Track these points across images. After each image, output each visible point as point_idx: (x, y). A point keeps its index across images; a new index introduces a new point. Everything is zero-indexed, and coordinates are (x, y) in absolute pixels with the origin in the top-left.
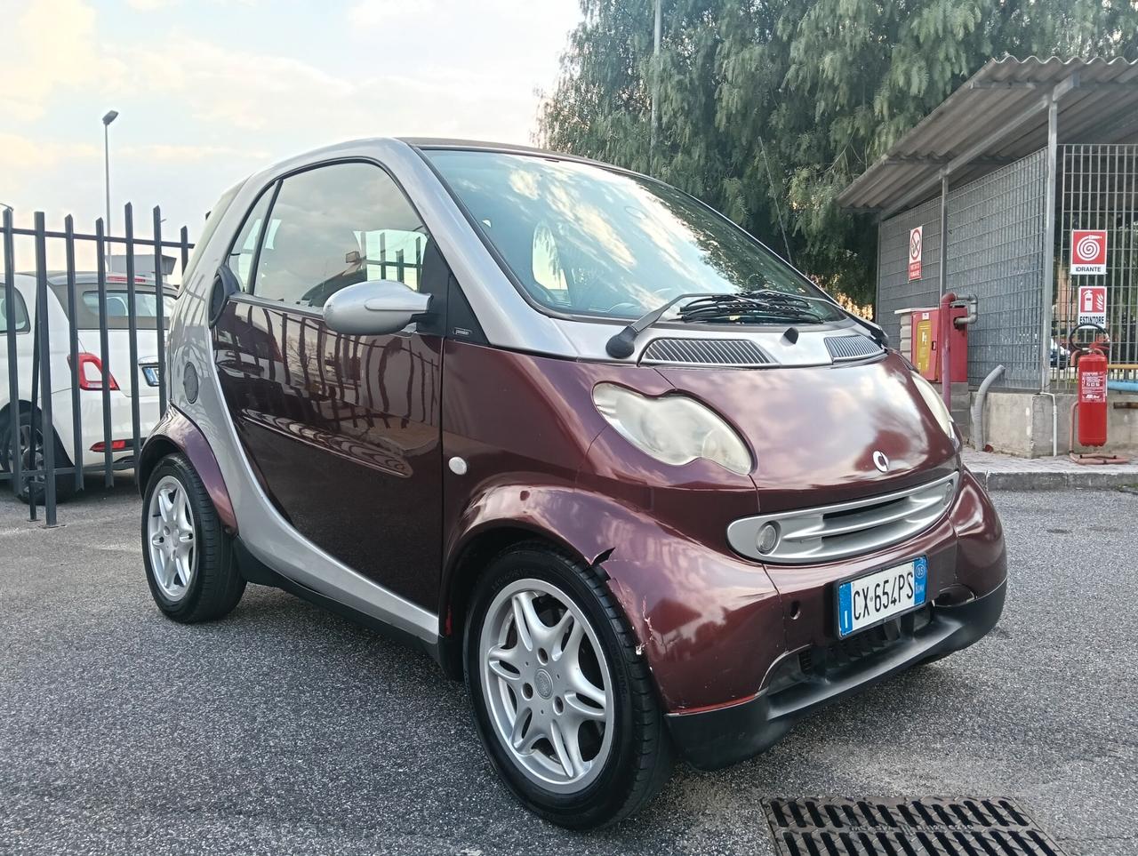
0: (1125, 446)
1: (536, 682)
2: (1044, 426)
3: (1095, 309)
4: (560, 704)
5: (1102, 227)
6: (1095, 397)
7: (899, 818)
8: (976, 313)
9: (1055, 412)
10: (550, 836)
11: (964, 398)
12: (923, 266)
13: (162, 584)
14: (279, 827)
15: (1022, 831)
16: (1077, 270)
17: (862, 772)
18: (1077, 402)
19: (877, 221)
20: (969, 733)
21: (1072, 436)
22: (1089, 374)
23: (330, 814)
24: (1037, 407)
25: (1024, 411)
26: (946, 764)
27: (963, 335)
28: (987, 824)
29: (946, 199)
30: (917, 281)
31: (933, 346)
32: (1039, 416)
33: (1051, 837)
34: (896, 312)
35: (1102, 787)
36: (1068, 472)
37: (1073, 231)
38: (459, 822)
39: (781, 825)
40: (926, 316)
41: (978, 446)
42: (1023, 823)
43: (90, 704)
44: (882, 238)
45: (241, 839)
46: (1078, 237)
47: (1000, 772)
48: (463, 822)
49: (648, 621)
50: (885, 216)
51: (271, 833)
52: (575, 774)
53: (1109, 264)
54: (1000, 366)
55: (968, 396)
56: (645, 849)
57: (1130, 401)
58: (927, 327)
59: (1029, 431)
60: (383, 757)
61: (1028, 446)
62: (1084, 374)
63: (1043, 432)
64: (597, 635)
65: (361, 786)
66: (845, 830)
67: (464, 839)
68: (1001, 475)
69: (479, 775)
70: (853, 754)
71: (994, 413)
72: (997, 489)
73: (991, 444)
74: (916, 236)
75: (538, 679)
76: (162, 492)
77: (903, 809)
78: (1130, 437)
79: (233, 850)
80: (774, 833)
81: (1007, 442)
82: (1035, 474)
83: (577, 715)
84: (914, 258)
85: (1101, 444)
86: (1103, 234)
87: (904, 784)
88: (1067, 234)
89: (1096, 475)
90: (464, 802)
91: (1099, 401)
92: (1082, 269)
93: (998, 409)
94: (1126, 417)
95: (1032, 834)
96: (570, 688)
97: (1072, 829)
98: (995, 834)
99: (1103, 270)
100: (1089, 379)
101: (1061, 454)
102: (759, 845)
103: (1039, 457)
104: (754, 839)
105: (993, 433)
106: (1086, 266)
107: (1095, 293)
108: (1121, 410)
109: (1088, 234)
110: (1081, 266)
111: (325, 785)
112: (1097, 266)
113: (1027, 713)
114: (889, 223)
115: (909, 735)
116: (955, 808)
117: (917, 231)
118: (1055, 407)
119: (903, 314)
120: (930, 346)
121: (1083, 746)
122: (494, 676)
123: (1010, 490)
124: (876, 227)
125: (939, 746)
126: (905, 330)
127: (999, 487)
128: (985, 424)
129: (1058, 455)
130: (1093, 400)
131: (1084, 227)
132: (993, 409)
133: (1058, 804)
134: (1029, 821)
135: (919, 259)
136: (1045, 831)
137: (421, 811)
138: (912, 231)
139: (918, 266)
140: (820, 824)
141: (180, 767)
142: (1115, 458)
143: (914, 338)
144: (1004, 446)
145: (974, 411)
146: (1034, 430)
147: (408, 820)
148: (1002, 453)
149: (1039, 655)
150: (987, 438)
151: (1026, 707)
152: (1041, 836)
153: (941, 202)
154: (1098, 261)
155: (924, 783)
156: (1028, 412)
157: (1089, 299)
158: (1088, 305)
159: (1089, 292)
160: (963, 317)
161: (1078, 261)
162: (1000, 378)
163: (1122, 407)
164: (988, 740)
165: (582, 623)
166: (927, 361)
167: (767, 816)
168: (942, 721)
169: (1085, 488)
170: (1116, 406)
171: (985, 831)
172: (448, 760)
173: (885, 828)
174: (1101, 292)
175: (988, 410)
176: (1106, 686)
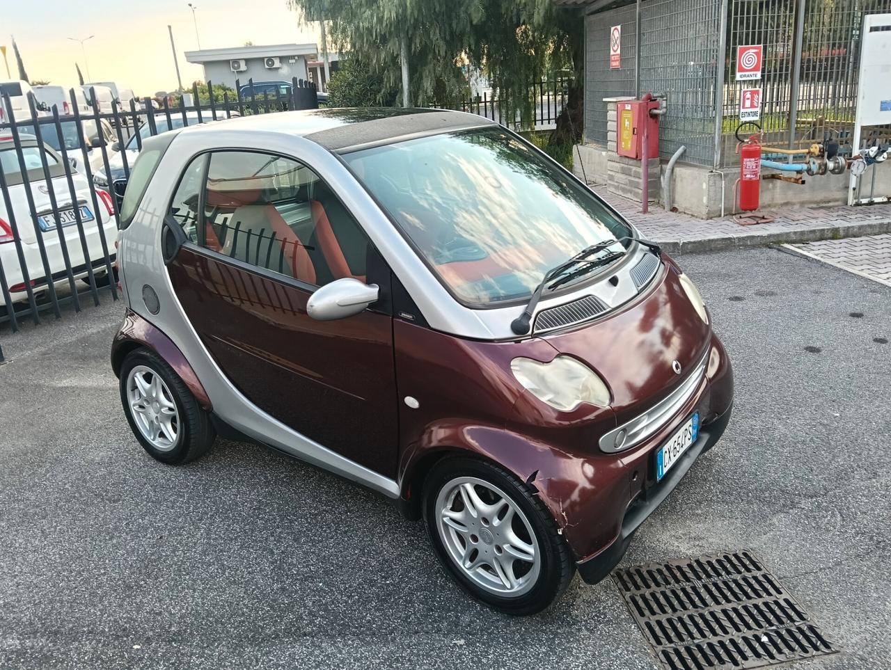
0: (769, 206)
1: (480, 534)
2: (716, 196)
3: (752, 106)
4: (499, 549)
5: (759, 43)
6: (752, 176)
7: (690, 575)
8: (666, 107)
9: (723, 185)
10: (498, 621)
11: (657, 170)
12: (623, 59)
13: (149, 438)
14: (335, 642)
15: (758, 574)
16: (741, 77)
17: (660, 540)
18: (739, 179)
19: (583, 14)
20: (715, 498)
21: (735, 202)
22: (748, 160)
23: (361, 627)
24: (711, 182)
25: (702, 184)
26: (706, 526)
27: (656, 122)
28: (739, 572)
29: (640, 6)
30: (616, 70)
31: (634, 131)
32: (712, 189)
33: (775, 576)
34: (604, 100)
35: (797, 534)
36: (735, 236)
37: (739, 47)
38: (441, 618)
39: (626, 591)
40: (628, 107)
41: (667, 208)
42: (759, 569)
43: (152, 554)
44: (587, 30)
45: (318, 656)
46: (742, 51)
47: (739, 529)
48: (443, 618)
49: (564, 514)
50: (590, 11)
51: (333, 648)
52: (512, 587)
53: (763, 71)
54: (683, 147)
55: (659, 168)
56: (555, 621)
57: (774, 173)
58: (629, 115)
59: (705, 200)
60: (372, 572)
61: (704, 211)
62: (745, 160)
63: (715, 200)
64: (526, 516)
65: (369, 600)
66: (663, 589)
67: (450, 632)
68: (690, 243)
69: (437, 578)
70: (652, 525)
71: (679, 184)
72: (687, 253)
73: (676, 206)
74: (616, 32)
75: (481, 533)
76: (137, 374)
77: (690, 566)
78: (773, 199)
79: (317, 666)
80: (624, 597)
81: (688, 206)
82: (712, 240)
83: (511, 557)
84: (615, 51)
85: (755, 209)
86: (759, 48)
87: (686, 546)
88: (734, 50)
89: (753, 237)
90: (438, 602)
91: (754, 179)
92: (745, 76)
93: (681, 181)
94: (771, 185)
95: (765, 576)
96: (507, 541)
97: (786, 570)
98: (745, 579)
99: (759, 75)
100: (748, 164)
101: (726, 215)
102: (618, 608)
103: (711, 218)
104: (614, 604)
105: (678, 198)
106: (747, 73)
107: (753, 93)
108: (767, 180)
109: (749, 49)
110: (744, 73)
111: (346, 602)
112: (755, 73)
113: (745, 477)
114: (593, 18)
115: (680, 504)
116: (719, 561)
117: (616, 29)
118: (723, 182)
119: (610, 102)
120: (632, 131)
121: (782, 501)
122: (446, 525)
123: (696, 253)
124: (582, 20)
125: (700, 512)
126: (612, 114)
127: (688, 251)
128: (672, 191)
129: (725, 215)
130: (750, 179)
131: (747, 43)
132: (678, 180)
133: (775, 550)
134: (762, 567)
135: (619, 52)
136: (771, 573)
137: (415, 614)
138: (613, 29)
139: (617, 58)
140: (648, 587)
141: (246, 602)
142: (763, 218)
143: (619, 121)
144: (686, 208)
145: (664, 181)
146: (709, 199)
147: (410, 622)
148: (685, 213)
149: (745, 426)
150: (673, 201)
151: (744, 472)
152: (770, 577)
153: (636, 8)
154: (755, 69)
155: (697, 543)
156: (704, 186)
157: (748, 99)
158: (748, 103)
159: (749, 93)
160: (656, 109)
161: (742, 70)
162: (683, 155)
163: (768, 178)
164: (727, 503)
165: (514, 507)
166: (630, 142)
167: (617, 584)
168: (698, 490)
169: (746, 247)
170: (764, 178)
171: (738, 577)
172: (413, 568)
173: (684, 584)
174: (757, 92)
175: (675, 180)
176: (788, 449)
